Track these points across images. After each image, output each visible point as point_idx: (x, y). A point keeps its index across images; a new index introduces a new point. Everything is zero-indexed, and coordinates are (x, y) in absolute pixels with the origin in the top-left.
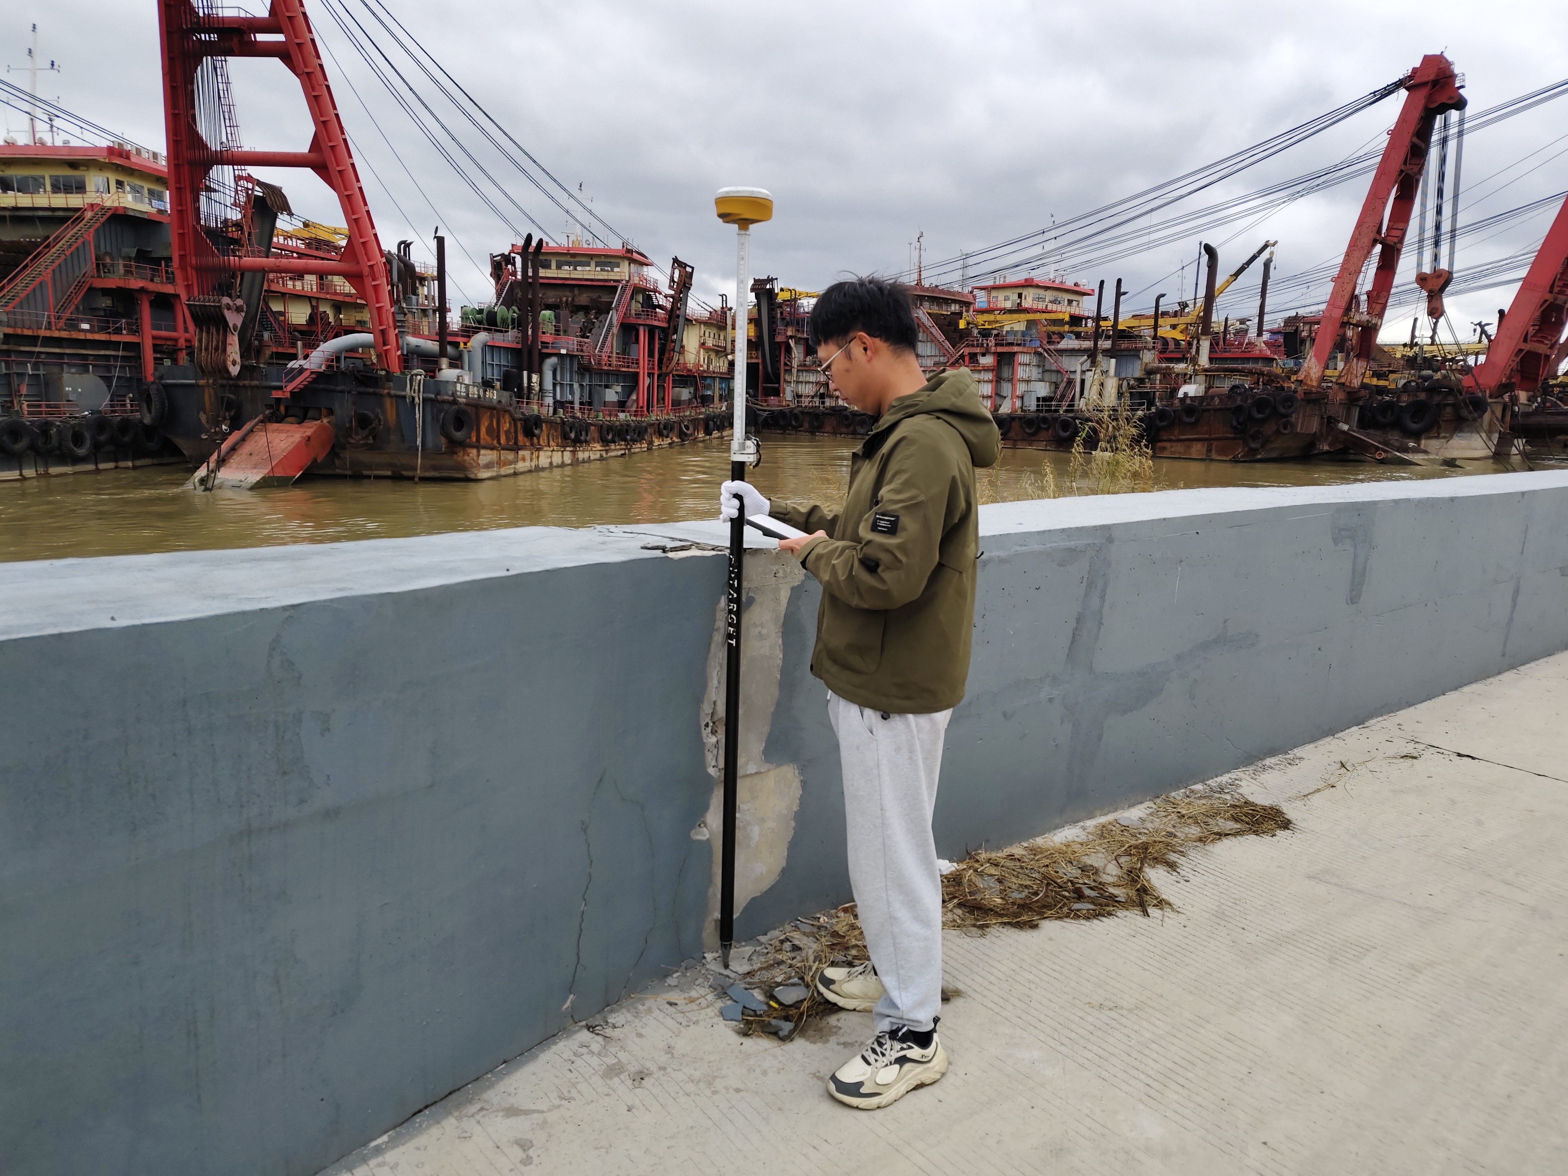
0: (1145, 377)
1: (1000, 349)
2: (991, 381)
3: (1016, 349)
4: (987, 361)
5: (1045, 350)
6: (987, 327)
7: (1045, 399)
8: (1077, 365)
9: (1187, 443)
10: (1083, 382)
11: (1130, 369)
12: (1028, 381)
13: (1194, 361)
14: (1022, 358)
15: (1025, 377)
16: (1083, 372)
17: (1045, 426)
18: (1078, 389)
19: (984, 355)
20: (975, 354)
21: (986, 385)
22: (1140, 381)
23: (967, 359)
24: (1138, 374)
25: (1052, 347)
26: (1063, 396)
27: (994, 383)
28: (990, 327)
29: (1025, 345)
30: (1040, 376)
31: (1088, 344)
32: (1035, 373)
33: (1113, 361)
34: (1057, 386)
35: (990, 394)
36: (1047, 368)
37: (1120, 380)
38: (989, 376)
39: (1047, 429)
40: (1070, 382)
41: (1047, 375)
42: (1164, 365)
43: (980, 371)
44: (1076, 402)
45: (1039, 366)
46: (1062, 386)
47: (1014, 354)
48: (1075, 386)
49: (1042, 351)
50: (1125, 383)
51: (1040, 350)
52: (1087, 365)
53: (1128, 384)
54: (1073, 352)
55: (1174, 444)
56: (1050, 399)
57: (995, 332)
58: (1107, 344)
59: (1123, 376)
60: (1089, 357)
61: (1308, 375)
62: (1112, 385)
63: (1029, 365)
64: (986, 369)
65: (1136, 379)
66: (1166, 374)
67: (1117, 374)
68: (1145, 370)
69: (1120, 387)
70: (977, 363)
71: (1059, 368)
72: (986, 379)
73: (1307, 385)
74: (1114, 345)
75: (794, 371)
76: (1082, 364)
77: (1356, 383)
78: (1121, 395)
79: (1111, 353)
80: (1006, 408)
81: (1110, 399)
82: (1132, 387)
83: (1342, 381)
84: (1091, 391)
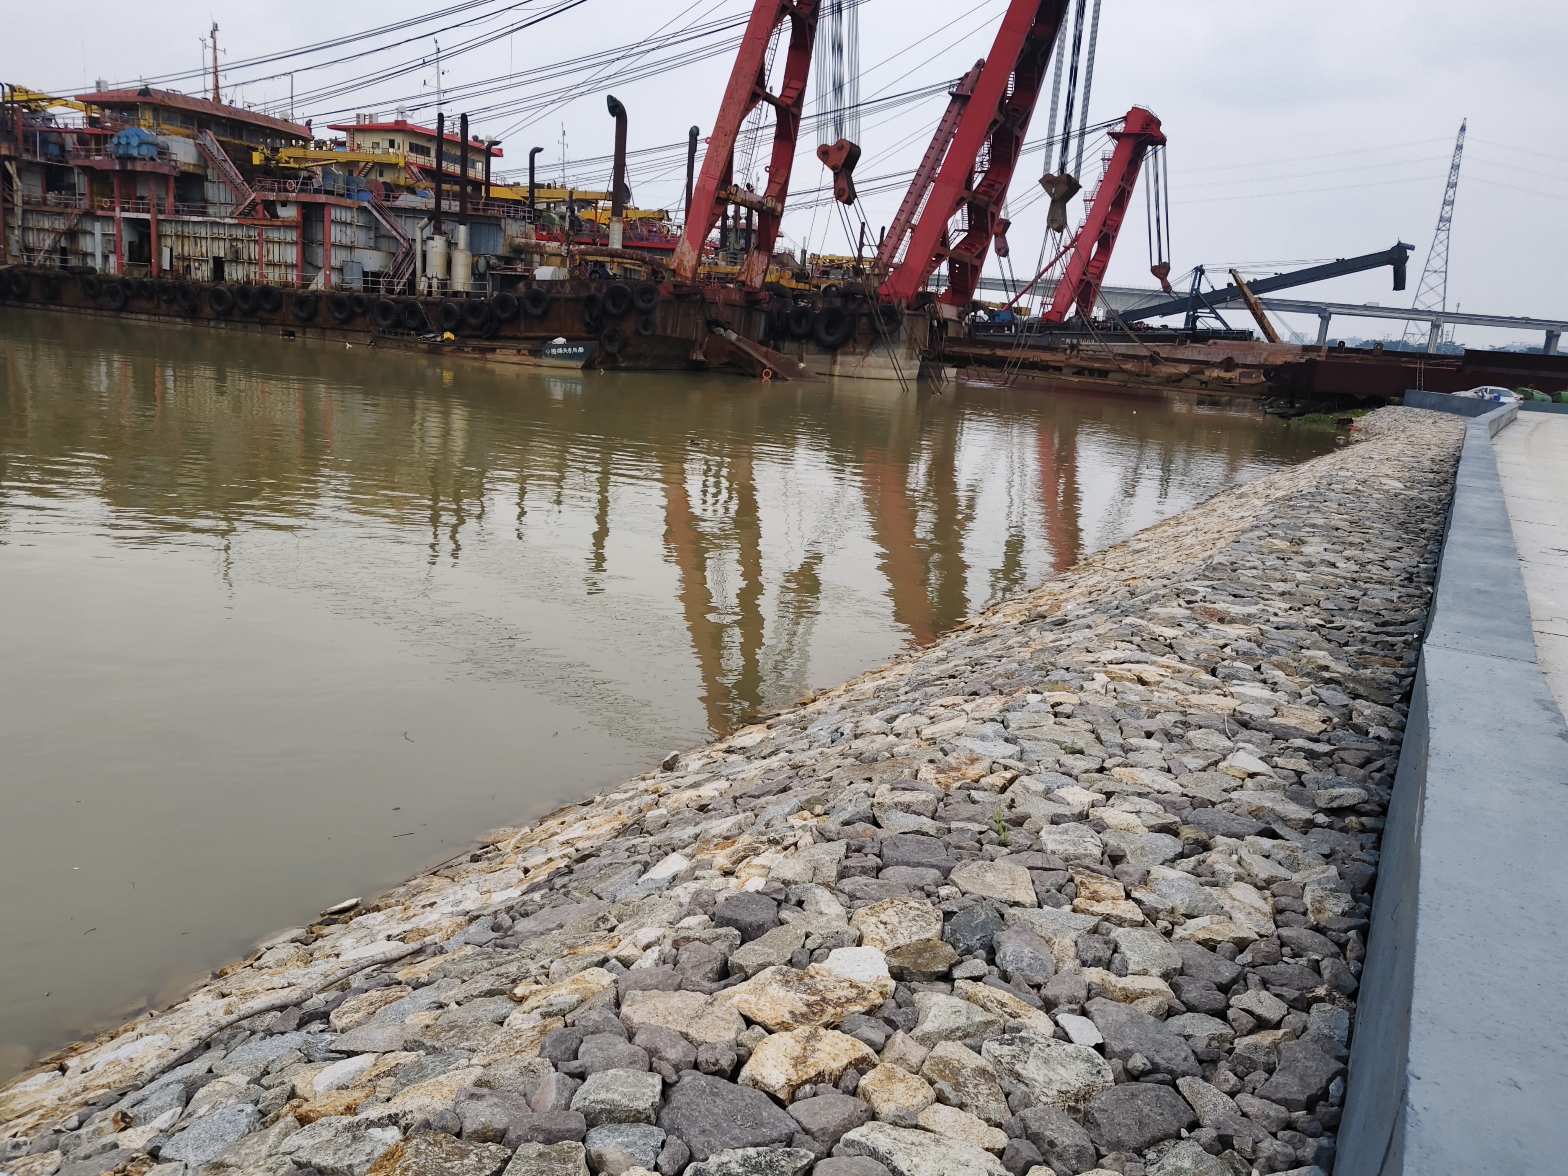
0: (512, 255)
1: (306, 198)
2: (297, 244)
3: (322, 198)
4: (289, 213)
5: (375, 206)
6: (292, 165)
7: (376, 274)
8: (416, 230)
10: (424, 254)
11: (491, 243)
12: (351, 248)
14: (336, 214)
15: (346, 241)
16: (424, 242)
18: (419, 264)
19: (284, 204)
20: (273, 202)
21: (289, 248)
22: (507, 260)
23: (261, 208)
24: (501, 251)
25: (384, 203)
26: (397, 272)
27: (300, 246)
28: (297, 166)
29: (349, 196)
30: (372, 243)
31: (428, 204)
32: (361, 237)
33: (463, 229)
34: (389, 258)
35: (294, 261)
36: (383, 232)
37: (473, 256)
38: (293, 235)
39: (364, 314)
40: (409, 254)
41: (384, 243)
43: (278, 227)
44: (417, 281)
45: (368, 228)
46: (399, 257)
47: (323, 205)
48: (414, 259)
49: (370, 208)
50: (482, 263)
51: (368, 205)
52: (428, 232)
53: (488, 262)
54: (411, 213)
56: (381, 274)
57: (304, 174)
58: (456, 207)
60: (430, 220)
62: (462, 262)
63: (351, 224)
64: (287, 226)
65: (499, 258)
67: (471, 248)
68: (510, 246)
69: (474, 266)
70: (275, 216)
71: (394, 233)
72: (289, 239)
73: (681, 276)
74: (463, 206)
75: (19, 211)
76: (422, 229)
77: (757, 282)
78: (476, 274)
79: (461, 218)
80: (318, 284)
81: (461, 280)
82: (494, 269)
83: (743, 278)
84: (436, 268)
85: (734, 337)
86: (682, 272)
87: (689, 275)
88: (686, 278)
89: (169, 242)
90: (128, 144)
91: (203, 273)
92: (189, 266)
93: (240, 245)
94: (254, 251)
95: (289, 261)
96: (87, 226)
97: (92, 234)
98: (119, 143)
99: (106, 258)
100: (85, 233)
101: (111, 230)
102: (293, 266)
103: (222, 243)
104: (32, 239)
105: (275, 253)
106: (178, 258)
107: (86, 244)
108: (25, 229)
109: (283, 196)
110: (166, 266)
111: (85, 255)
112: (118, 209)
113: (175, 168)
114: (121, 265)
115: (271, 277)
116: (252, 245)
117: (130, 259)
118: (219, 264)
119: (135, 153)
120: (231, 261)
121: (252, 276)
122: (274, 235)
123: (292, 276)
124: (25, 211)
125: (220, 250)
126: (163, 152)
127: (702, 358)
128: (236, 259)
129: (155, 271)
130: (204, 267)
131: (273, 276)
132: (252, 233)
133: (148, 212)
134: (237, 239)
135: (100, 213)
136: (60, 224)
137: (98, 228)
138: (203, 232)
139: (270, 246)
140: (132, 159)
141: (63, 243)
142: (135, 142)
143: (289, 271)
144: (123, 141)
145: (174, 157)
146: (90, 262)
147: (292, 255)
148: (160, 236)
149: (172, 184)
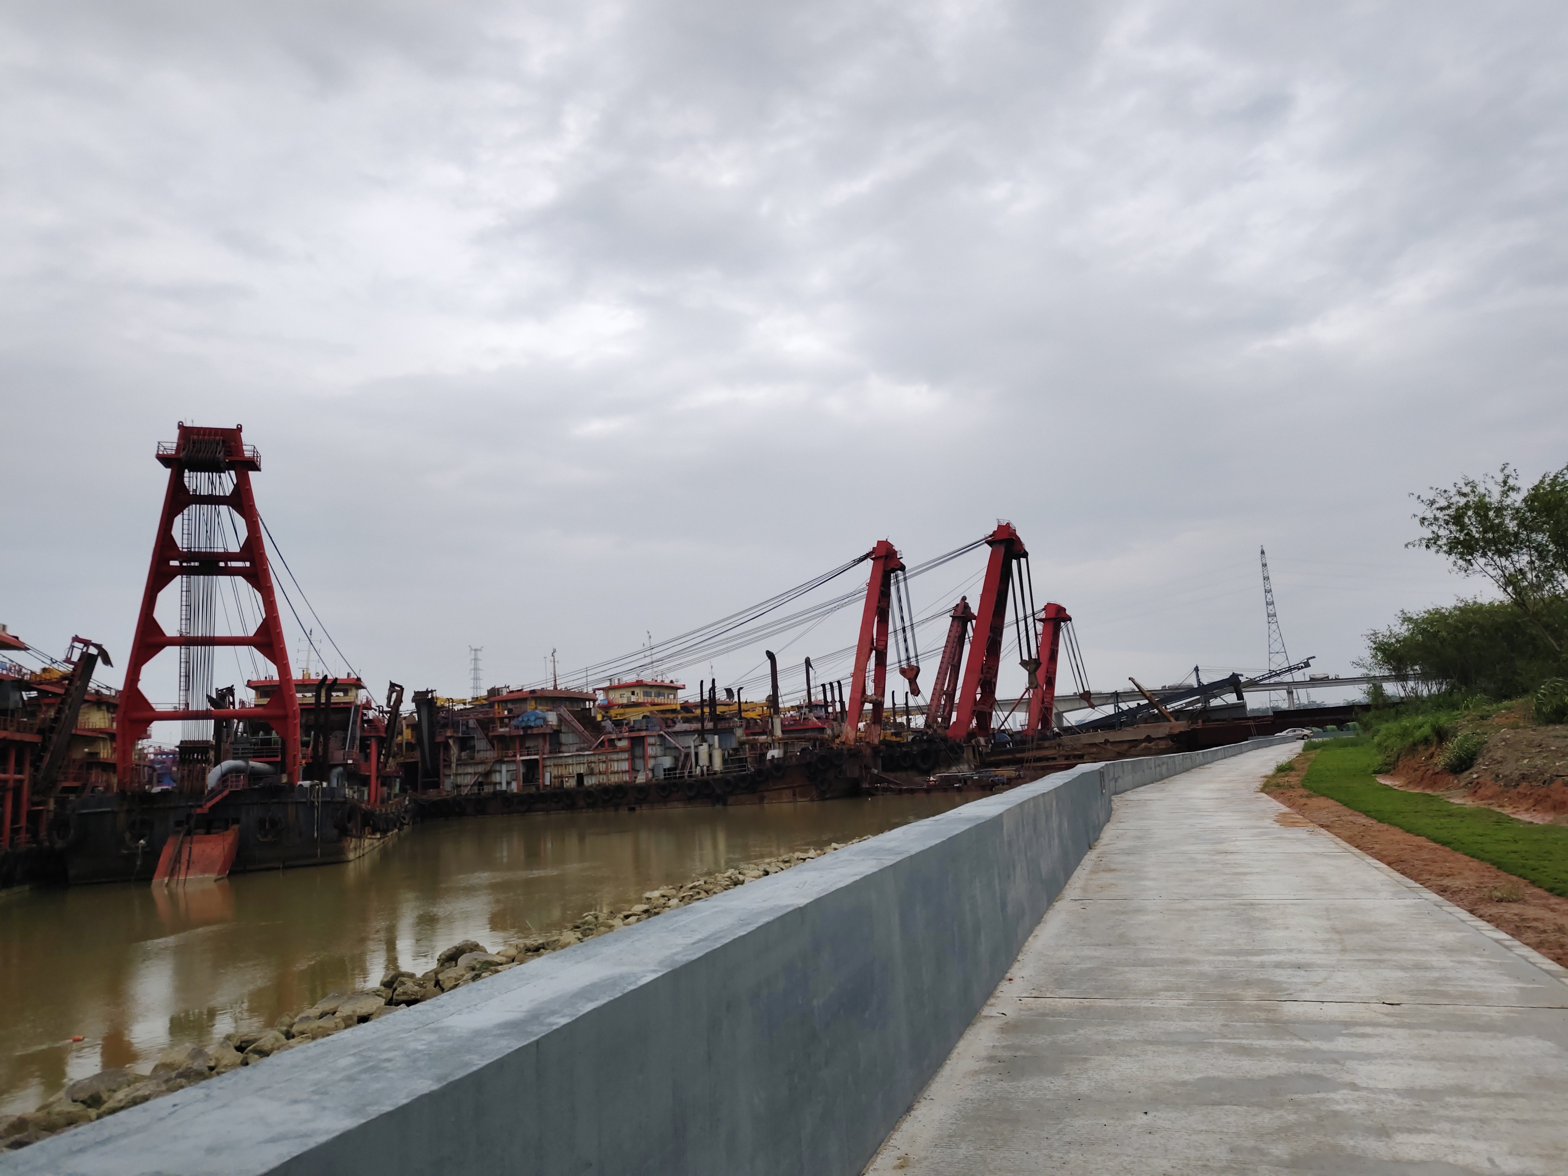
0: (739, 747)
1: (632, 735)
2: (627, 759)
3: (644, 733)
4: (623, 744)
5: (665, 732)
6: (619, 718)
7: (669, 769)
8: (691, 741)
9: (779, 792)
10: (697, 754)
11: (729, 742)
12: (655, 757)
13: (771, 733)
14: (651, 740)
15: (653, 754)
17: (674, 790)
18: (694, 760)
19: (620, 739)
20: (613, 740)
21: (623, 762)
22: (736, 750)
23: (606, 744)
24: (735, 745)
25: (670, 730)
26: (683, 766)
27: (630, 761)
28: (622, 718)
29: (649, 730)
30: (664, 753)
31: (696, 726)
32: (660, 751)
33: (716, 737)
34: (676, 759)
35: (627, 769)
36: (667, 745)
37: (722, 751)
38: (625, 756)
39: (677, 792)
40: (687, 755)
41: (668, 751)
42: (751, 737)
43: (618, 752)
44: (693, 770)
45: (661, 745)
46: (682, 758)
47: (644, 737)
48: (690, 758)
49: (664, 734)
50: (726, 754)
51: (662, 733)
52: (698, 742)
53: (729, 753)
54: (686, 733)
56: (674, 769)
57: (625, 722)
58: (710, 725)
59: (724, 747)
60: (699, 735)
61: (847, 738)
62: (717, 755)
63: (655, 744)
64: (623, 750)
65: (733, 749)
66: (753, 746)
67: (720, 746)
68: (739, 742)
69: (723, 755)
70: (615, 746)
71: (677, 745)
72: (623, 758)
73: (848, 744)
74: (715, 725)
75: (454, 765)
76: (694, 741)
77: (876, 741)
78: (725, 761)
79: (714, 731)
80: (641, 779)
81: (718, 765)
82: (732, 755)
83: (868, 740)
84: (704, 760)
85: (876, 771)
86: (848, 742)
87: (852, 743)
88: (851, 745)
89: (548, 769)
90: (528, 720)
91: (571, 783)
92: (562, 782)
93: (593, 765)
94: (602, 767)
95: (624, 769)
96: (498, 768)
97: (500, 772)
98: (523, 720)
99: (508, 783)
100: (496, 771)
101: (513, 767)
102: (626, 772)
103: (582, 766)
104: (460, 780)
105: (615, 767)
106: (555, 777)
107: (496, 778)
108: (456, 775)
109: (620, 736)
110: (548, 782)
111: (495, 784)
112: (518, 756)
113: (552, 728)
114: (518, 785)
115: (613, 780)
116: (601, 765)
117: (523, 782)
118: (580, 777)
119: (532, 724)
120: (587, 775)
121: (601, 781)
122: (615, 757)
123: (626, 778)
124: (457, 765)
125: (582, 769)
126: (545, 720)
127: (868, 786)
128: (591, 773)
129: (541, 786)
130: (571, 780)
131: (614, 779)
132: (600, 757)
133: (535, 754)
134: (591, 762)
135: (506, 759)
136: (480, 769)
137: (504, 768)
138: (570, 761)
139: (612, 763)
140: (531, 727)
141: (480, 780)
142: (533, 718)
143: (624, 775)
144: (525, 719)
145: (550, 723)
146: (498, 788)
147: (625, 766)
148: (544, 767)
149: (548, 738)
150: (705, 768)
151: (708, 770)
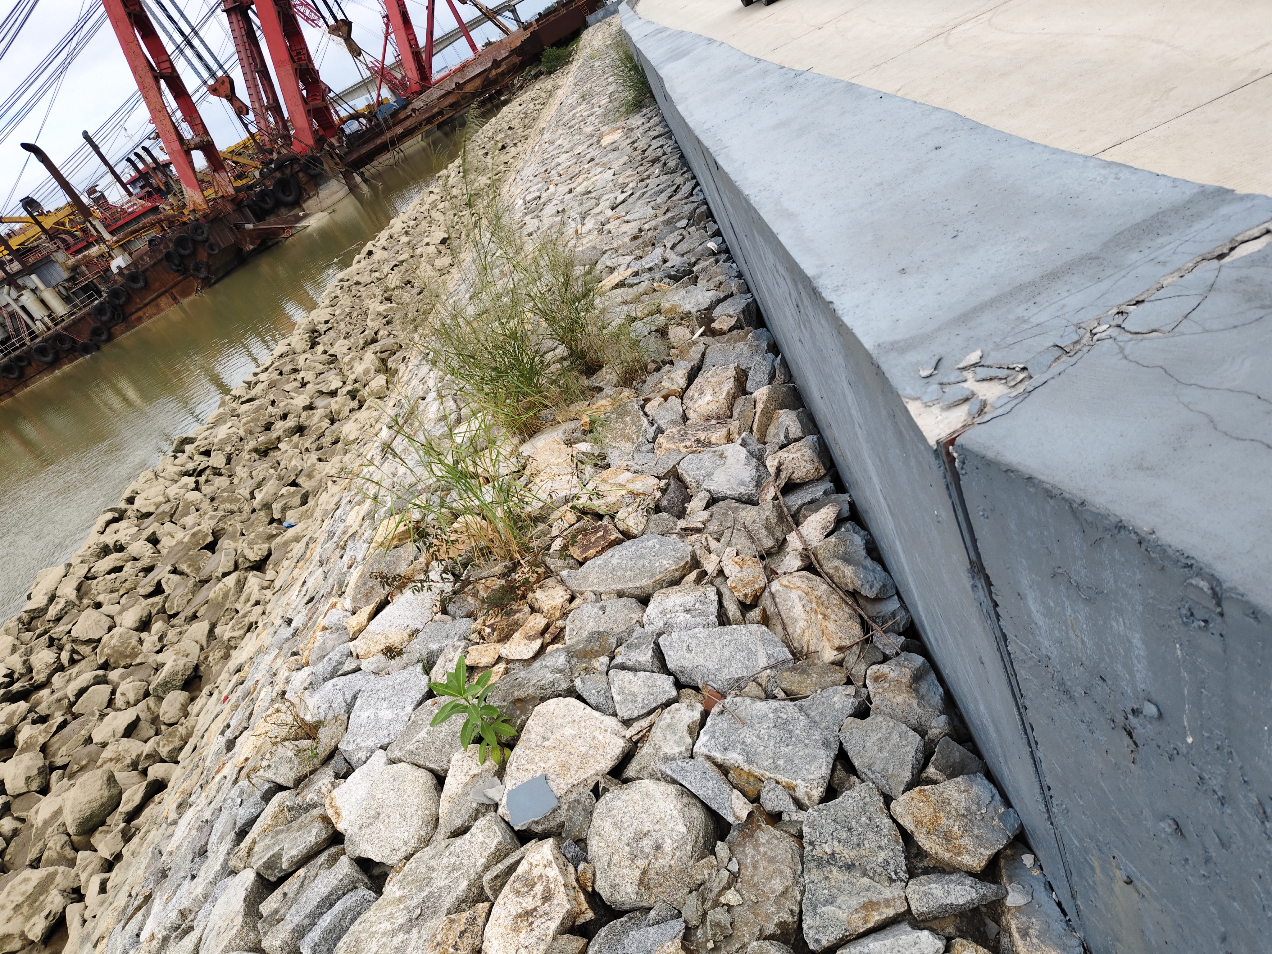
0: (73, 274)
7: (3, 342)
9: (153, 304)
11: (55, 275)
13: (100, 240)
17: (24, 364)
18: (25, 317)
24: (66, 275)
26: (17, 330)
33: (33, 277)
34: (3, 325)
37: (53, 289)
39: (29, 364)
42: (80, 256)
48: (19, 316)
50: (61, 288)
53: (64, 287)
55: (145, 310)
58: (15, 267)
60: (9, 285)
61: (194, 203)
62: (50, 296)
65: (67, 280)
66: (89, 262)
68: (68, 269)
69: (59, 293)
73: (201, 211)
74: (22, 263)
77: (231, 191)
78: (66, 299)
79: (28, 270)
81: (60, 308)
82: (71, 288)
84: (38, 311)
85: (251, 226)
86: (197, 208)
87: (205, 206)
88: (205, 210)
150: (46, 319)
151: (53, 320)
